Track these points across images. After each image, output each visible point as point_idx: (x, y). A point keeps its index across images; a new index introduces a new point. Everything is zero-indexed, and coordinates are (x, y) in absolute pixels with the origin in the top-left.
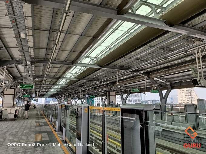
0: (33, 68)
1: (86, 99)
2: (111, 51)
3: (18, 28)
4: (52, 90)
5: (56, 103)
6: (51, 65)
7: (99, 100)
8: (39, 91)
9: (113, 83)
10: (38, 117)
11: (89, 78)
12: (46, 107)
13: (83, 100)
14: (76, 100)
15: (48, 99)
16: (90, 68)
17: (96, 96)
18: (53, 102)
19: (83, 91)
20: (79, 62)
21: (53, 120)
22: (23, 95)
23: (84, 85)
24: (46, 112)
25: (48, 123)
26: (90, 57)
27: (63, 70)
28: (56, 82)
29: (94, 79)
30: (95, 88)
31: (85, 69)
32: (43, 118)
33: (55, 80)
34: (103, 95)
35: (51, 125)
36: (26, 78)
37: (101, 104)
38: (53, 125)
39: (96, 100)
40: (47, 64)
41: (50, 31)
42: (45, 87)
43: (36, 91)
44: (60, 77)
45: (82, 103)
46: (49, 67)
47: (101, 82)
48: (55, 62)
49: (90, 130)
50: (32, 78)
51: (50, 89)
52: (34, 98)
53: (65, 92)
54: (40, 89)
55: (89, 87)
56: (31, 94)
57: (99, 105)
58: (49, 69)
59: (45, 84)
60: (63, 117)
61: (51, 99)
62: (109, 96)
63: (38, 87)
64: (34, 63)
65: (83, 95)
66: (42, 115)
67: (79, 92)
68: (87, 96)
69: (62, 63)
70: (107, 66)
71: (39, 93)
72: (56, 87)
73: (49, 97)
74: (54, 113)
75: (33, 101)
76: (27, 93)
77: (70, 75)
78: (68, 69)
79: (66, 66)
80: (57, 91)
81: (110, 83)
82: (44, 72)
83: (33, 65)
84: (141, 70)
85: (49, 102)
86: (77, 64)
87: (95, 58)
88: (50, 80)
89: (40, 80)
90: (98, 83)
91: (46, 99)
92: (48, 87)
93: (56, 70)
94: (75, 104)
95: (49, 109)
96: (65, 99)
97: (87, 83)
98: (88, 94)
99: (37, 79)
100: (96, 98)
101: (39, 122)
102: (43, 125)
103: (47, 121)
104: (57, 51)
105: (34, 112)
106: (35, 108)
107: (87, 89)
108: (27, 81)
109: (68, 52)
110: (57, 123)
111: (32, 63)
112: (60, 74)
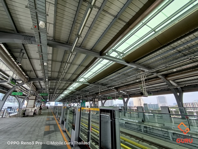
0: (50, 83)
1: (81, 103)
2: (96, 75)
3: (43, 60)
4: (60, 97)
5: (62, 105)
6: (61, 82)
7: (88, 104)
8: (52, 98)
9: (97, 93)
10: (49, 114)
11: (83, 90)
12: (55, 107)
13: (78, 103)
14: (74, 104)
15: (57, 103)
16: (83, 84)
17: (87, 101)
18: (60, 104)
19: (79, 98)
20: (77, 81)
21: (59, 116)
22: (41, 100)
23: (79, 94)
24: (55, 111)
25: (55, 118)
26: (84, 78)
27: (67, 85)
28: (63, 92)
29: (86, 91)
30: (86, 96)
31: (81, 84)
32: (52, 115)
33: (62, 91)
34: (91, 101)
35: (57, 120)
36: (44, 89)
37: (89, 106)
38: (58, 120)
39: (87, 104)
40: (58, 81)
41: (62, 62)
42: (55, 95)
43: (49, 98)
44: (65, 89)
45: (78, 105)
46: (59, 83)
47: (90, 93)
48: (63, 80)
49: (81, 123)
50: (48, 89)
51: (59, 96)
52: (48, 102)
53: (68, 98)
54: (52, 96)
55: (82, 95)
56: (46, 99)
57: (88, 107)
58: (59, 84)
59: (56, 93)
60: (65, 114)
61: (59, 103)
62: (94, 101)
63: (51, 95)
64: (50, 80)
65: (79, 100)
66: (52, 113)
67: (76, 99)
68: (81, 101)
69: (67, 81)
70: (94, 84)
71: (51, 99)
72: (62, 95)
73: (58, 102)
74: (60, 112)
75: (47, 104)
76: (44, 98)
77: (72, 88)
78: (71, 84)
79: (70, 83)
80: (63, 98)
81: (95, 93)
82: (56, 85)
83: (50, 82)
84: (113, 86)
85: (57, 104)
86: (76, 82)
87: (87, 78)
88: (59, 91)
89: (53, 91)
90: (88, 93)
91: (55, 103)
92: (58, 95)
93: (63, 85)
94: (74, 106)
95: (57, 109)
96: (68, 103)
97: (82, 93)
98: (82, 100)
99: (51, 90)
100: (86, 103)
101: (49, 118)
102: (52, 119)
103: (55, 117)
104: (65, 74)
105: (47, 111)
106: (48, 108)
107: (81, 96)
108: (44, 91)
109: (71, 75)
110: (61, 118)
111: (49, 80)
112: (65, 87)
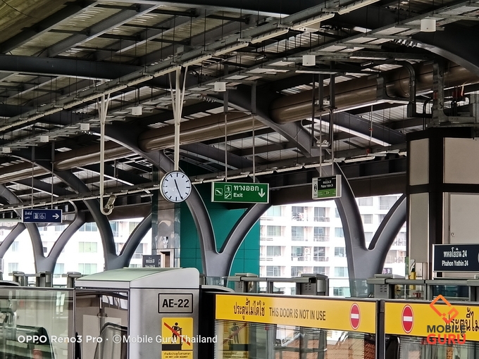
17: (287, 190)
19: (135, 131)
30: (270, 96)
34: (364, 180)
62: (437, 188)
68: (176, 187)
107: (178, 98)
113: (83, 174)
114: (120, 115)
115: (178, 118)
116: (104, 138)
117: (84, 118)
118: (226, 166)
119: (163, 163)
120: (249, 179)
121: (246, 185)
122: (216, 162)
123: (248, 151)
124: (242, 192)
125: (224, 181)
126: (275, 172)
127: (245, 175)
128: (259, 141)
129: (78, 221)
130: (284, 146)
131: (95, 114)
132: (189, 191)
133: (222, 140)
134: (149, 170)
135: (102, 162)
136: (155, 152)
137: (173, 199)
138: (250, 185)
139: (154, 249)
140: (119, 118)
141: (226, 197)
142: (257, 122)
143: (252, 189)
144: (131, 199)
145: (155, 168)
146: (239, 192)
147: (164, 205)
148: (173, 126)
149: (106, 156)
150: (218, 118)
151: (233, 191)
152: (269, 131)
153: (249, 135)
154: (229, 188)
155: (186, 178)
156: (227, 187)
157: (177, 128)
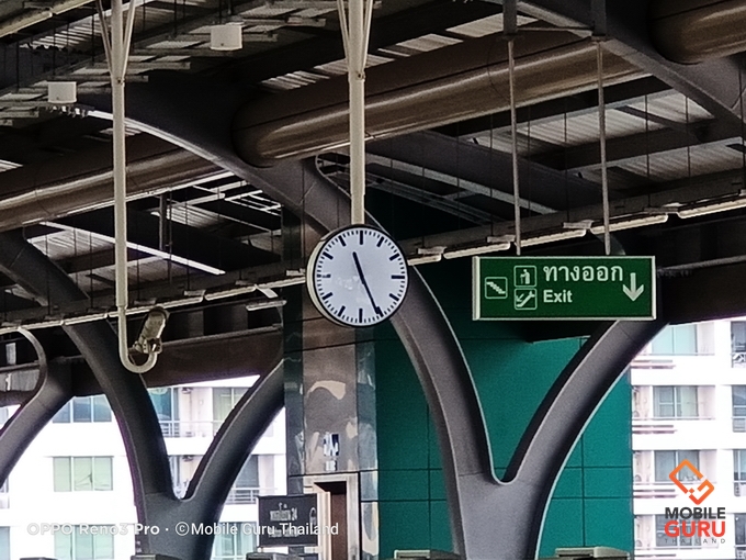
113: (61, 241)
114: (172, 51)
115: (358, 56)
116: (124, 126)
117: (58, 64)
118: (517, 201)
119: (316, 200)
120: (590, 245)
121: (581, 264)
122: (485, 191)
123: (584, 151)
124: (571, 285)
125: (512, 250)
126: (673, 218)
127: (580, 231)
128: (619, 120)
129: (48, 392)
130: (699, 132)
131: (94, 49)
132: (400, 288)
133: (502, 120)
134: (270, 222)
135: (120, 201)
136: (287, 164)
137: (350, 316)
138: (595, 264)
139: (294, 475)
140: (171, 62)
141: (520, 303)
142: (612, 62)
143: (603, 274)
144: (216, 316)
145: (291, 217)
146: (559, 285)
147: (323, 335)
148: (343, 81)
149: (133, 183)
150: (487, 51)
151: (542, 284)
152: (652, 86)
153: (587, 101)
154: (527, 275)
155: (390, 248)
156: (520, 271)
157: (357, 88)
